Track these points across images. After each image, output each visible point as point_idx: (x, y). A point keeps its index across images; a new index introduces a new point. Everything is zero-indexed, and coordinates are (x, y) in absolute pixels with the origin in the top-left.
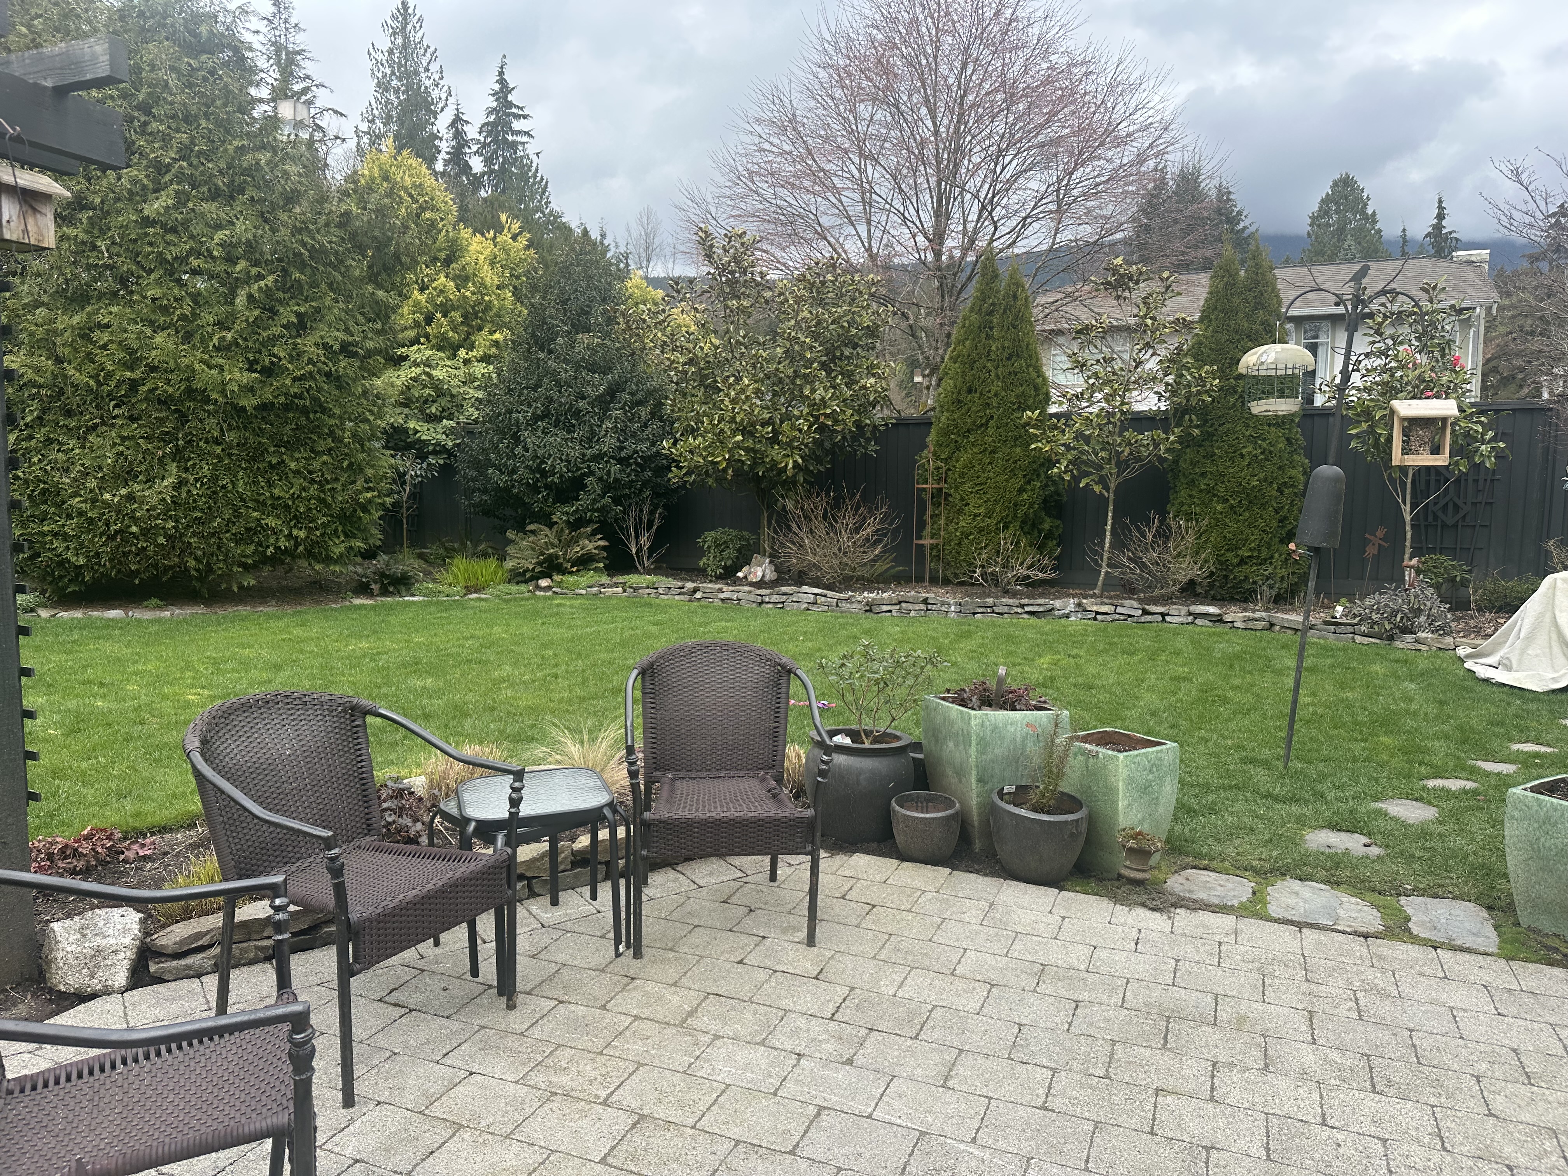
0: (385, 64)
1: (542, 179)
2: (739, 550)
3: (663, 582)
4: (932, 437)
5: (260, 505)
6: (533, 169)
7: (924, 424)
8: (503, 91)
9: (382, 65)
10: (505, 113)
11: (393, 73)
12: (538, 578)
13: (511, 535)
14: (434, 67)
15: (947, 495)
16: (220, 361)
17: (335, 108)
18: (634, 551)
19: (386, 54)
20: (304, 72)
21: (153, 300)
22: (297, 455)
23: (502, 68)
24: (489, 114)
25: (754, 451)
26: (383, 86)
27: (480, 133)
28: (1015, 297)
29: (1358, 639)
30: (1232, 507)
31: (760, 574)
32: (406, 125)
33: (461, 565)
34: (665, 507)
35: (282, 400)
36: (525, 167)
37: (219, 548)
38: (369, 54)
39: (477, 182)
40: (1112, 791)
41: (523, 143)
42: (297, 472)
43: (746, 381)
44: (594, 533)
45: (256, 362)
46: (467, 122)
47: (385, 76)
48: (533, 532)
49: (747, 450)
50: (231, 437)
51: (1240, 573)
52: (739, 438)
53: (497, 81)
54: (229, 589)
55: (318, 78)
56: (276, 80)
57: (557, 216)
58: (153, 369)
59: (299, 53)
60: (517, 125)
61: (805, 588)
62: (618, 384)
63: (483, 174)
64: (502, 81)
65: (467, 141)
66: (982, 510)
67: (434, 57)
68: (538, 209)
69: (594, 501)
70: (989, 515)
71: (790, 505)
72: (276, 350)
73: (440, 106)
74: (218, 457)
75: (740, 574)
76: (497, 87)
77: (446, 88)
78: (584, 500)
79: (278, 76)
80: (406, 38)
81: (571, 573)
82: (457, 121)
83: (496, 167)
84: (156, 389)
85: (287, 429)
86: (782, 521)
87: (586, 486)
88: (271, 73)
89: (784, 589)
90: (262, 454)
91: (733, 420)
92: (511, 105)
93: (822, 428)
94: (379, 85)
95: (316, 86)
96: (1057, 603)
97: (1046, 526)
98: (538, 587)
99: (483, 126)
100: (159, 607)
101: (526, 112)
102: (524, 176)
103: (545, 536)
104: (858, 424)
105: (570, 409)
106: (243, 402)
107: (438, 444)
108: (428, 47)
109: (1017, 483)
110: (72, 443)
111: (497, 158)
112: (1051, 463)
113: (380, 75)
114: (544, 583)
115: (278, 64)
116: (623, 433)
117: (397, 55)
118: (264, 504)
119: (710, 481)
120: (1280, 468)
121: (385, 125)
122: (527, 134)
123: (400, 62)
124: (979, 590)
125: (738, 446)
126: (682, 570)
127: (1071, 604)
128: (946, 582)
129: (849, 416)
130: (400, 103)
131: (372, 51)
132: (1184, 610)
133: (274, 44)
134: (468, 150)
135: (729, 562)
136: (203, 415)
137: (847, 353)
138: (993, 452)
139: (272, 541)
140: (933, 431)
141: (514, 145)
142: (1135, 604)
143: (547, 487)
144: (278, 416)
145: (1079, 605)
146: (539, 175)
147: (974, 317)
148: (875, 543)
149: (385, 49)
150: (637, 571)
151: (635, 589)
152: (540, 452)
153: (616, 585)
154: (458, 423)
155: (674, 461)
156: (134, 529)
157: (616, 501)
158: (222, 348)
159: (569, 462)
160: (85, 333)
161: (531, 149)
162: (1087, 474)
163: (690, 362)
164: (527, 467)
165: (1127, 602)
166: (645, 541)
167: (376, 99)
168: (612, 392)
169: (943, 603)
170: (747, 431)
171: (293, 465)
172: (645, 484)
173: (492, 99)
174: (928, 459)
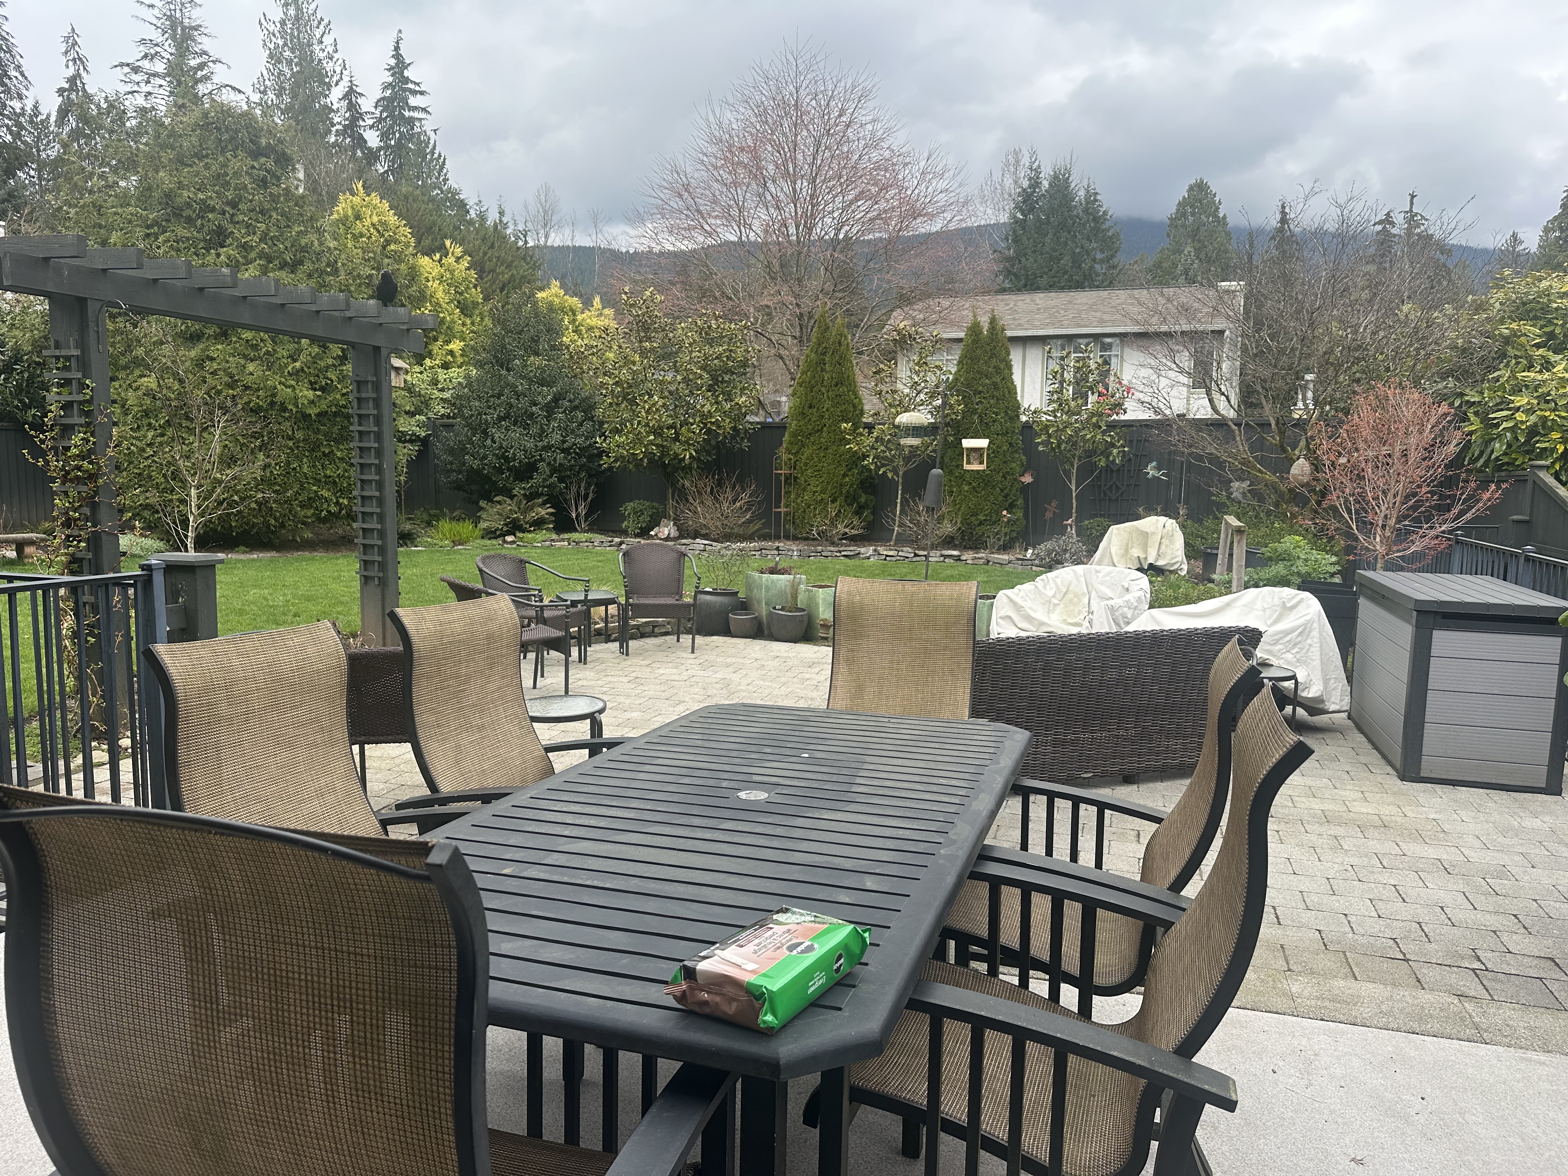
0: (278, 35)
1: (440, 156)
2: (651, 516)
3: (597, 538)
4: (786, 437)
5: (317, 482)
6: (431, 146)
7: (781, 428)
8: (399, 66)
9: (274, 35)
10: (401, 88)
11: (285, 44)
12: (504, 536)
13: (482, 504)
14: (328, 40)
15: (796, 478)
16: (293, 382)
17: (233, 85)
18: (574, 515)
19: (279, 25)
20: (200, 47)
21: (247, 341)
22: (341, 447)
23: (397, 43)
24: (385, 89)
25: (662, 446)
26: (275, 57)
27: (376, 107)
28: (840, 343)
29: (1034, 568)
30: (974, 488)
31: (666, 532)
32: (300, 98)
33: (445, 525)
34: (596, 485)
35: (334, 409)
36: (423, 145)
37: (290, 511)
38: (261, 25)
39: (372, 156)
40: (817, 604)
41: (420, 120)
42: (341, 459)
43: (656, 398)
44: (544, 503)
45: (315, 383)
46: (361, 95)
47: (277, 46)
48: (499, 502)
49: (657, 445)
50: (299, 435)
51: (979, 530)
52: (652, 437)
53: (393, 56)
54: (294, 540)
55: (214, 54)
56: (171, 54)
57: (455, 193)
58: (247, 388)
59: (196, 28)
60: (413, 101)
61: (698, 541)
62: (560, 394)
63: (380, 149)
64: (397, 56)
65: (361, 114)
66: (819, 489)
67: (328, 29)
68: (436, 186)
69: (545, 480)
70: (823, 491)
71: (687, 484)
72: (329, 375)
73: (335, 79)
74: (290, 448)
75: (652, 533)
76: (393, 62)
77: (340, 61)
78: (537, 479)
79: (173, 51)
80: (298, 9)
81: (529, 532)
82: (351, 94)
83: (393, 143)
84: (250, 402)
85: (336, 429)
86: (682, 495)
87: (538, 469)
88: (166, 47)
89: (684, 541)
90: (319, 446)
91: (647, 425)
92: (407, 80)
93: (709, 432)
94: (271, 56)
95: (214, 62)
96: (863, 550)
97: (863, 500)
98: (505, 542)
99: (378, 101)
100: (244, 552)
101: (423, 88)
102: (421, 152)
103: (509, 506)
104: (734, 429)
105: (525, 413)
106: (309, 411)
107: (414, 434)
108: (322, 19)
109: (842, 470)
110: (191, 439)
111: (394, 133)
112: (865, 456)
113: (272, 46)
114: (509, 538)
115: (173, 37)
116: (566, 431)
117: (290, 26)
118: (320, 481)
119: (631, 466)
120: (1005, 462)
121: (277, 96)
122: (424, 110)
123: (292, 34)
124: (815, 543)
125: (651, 443)
126: (609, 531)
127: (870, 550)
128: (795, 538)
129: (727, 424)
130: (293, 75)
131: (263, 21)
132: (938, 553)
133: (169, 17)
134: (362, 123)
135: (644, 525)
136: (281, 420)
137: (726, 379)
138: (826, 449)
139: (325, 506)
140: (787, 434)
141: (411, 121)
142: (910, 550)
143: (509, 469)
144: (329, 420)
145: (875, 550)
146: (437, 152)
147: (813, 355)
148: (748, 510)
149: (277, 19)
150: (576, 530)
151: (577, 543)
152: (504, 444)
153: (563, 540)
154: (429, 418)
155: (604, 451)
156: (236, 498)
157: (561, 480)
158: (296, 374)
159: (526, 451)
160: (199, 363)
161: (428, 126)
162: (883, 465)
163: (616, 383)
164: (494, 455)
165: (905, 549)
166: (582, 510)
167: (268, 70)
168: (556, 399)
169: (789, 550)
170: (657, 432)
171: (339, 454)
172: (582, 467)
173: (389, 74)
174: (783, 454)
